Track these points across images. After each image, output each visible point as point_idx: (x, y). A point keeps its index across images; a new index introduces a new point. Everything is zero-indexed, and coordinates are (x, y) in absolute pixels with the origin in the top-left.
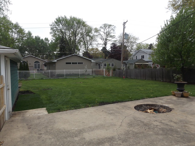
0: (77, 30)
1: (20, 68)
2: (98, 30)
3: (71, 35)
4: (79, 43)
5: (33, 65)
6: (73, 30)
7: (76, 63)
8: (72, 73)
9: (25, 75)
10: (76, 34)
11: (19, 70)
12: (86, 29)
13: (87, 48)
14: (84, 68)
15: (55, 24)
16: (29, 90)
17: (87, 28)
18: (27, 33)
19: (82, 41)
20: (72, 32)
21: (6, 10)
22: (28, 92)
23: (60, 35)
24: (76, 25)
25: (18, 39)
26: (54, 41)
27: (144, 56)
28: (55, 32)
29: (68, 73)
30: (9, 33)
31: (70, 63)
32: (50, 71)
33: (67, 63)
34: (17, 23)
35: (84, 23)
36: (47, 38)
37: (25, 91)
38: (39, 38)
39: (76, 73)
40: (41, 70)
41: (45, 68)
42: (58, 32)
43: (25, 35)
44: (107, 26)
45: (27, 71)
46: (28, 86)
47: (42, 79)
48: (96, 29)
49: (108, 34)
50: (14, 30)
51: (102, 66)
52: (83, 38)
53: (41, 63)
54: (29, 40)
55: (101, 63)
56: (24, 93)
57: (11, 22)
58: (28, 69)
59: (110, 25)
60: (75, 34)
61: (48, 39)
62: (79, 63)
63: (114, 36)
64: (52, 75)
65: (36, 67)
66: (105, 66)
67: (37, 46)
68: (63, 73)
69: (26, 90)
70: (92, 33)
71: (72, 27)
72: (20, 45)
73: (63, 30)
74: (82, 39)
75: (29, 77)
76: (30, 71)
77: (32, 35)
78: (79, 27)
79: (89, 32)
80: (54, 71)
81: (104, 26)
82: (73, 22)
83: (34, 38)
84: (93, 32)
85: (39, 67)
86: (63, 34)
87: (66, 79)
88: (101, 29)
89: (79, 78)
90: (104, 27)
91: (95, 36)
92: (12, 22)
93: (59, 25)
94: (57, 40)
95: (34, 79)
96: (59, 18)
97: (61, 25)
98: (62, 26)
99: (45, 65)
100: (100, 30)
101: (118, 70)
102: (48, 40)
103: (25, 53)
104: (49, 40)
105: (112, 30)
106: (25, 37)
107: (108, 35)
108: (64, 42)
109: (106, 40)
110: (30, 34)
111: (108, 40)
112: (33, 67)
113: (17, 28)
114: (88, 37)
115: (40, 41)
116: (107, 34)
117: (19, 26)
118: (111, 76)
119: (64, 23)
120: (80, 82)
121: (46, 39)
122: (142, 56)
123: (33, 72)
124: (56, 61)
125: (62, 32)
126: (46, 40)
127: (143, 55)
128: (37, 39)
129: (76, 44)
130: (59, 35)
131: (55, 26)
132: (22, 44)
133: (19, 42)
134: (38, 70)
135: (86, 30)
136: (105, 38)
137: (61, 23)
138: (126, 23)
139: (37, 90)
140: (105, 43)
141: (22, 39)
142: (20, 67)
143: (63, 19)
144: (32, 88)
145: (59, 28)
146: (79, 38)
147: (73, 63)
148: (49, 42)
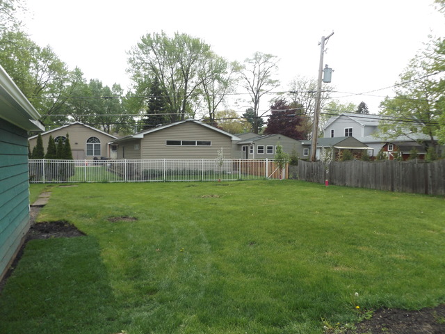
0: (189, 66)
1: (48, 153)
2: (241, 67)
3: (175, 78)
4: (195, 96)
5: (84, 145)
6: (181, 63)
7: (193, 143)
8: (181, 169)
9: (61, 172)
10: (187, 74)
11: (47, 157)
12: (211, 62)
13: (214, 110)
14: (214, 156)
15: (139, 50)
16: (66, 218)
17: (213, 60)
18: (73, 72)
19: (201, 92)
20: (178, 70)
21: (21, 9)
22: (61, 226)
23: (150, 77)
24: (188, 52)
25: (50, 86)
26: (134, 91)
27: (351, 130)
28: (139, 68)
29: (173, 169)
30: (31, 70)
31: (178, 143)
32: (125, 161)
33: (169, 143)
34: (48, 46)
35: (207, 48)
36: (118, 84)
37: (51, 222)
38: (100, 85)
39: (192, 168)
40: (102, 158)
41: (113, 155)
42: (145, 69)
43: (68, 75)
44: (262, 58)
45: (68, 162)
46: (65, 205)
47: (105, 182)
48: (234, 64)
49: (263, 77)
50: (41, 63)
51: (252, 151)
52: (205, 85)
53: (104, 143)
54: (76, 89)
55: (249, 144)
56: (47, 232)
57: (34, 44)
58: (71, 155)
59: (269, 56)
60: (185, 74)
61: (119, 86)
62: (199, 143)
63: (277, 81)
64: (132, 173)
65: (90, 153)
66: (259, 152)
67: (95, 102)
68: (159, 169)
69: (56, 219)
70: (226, 73)
71: (178, 59)
72: (55, 100)
73: (157, 66)
74: (201, 86)
75: (72, 177)
76: (75, 161)
77: (83, 77)
78: (196, 59)
79: (219, 72)
80: (135, 161)
81: (254, 56)
82: (181, 46)
83: (88, 83)
84: (228, 70)
85: (97, 152)
86: (158, 74)
87: (168, 184)
88: (247, 64)
89: (201, 181)
90: (256, 59)
91: (232, 80)
92: (37, 44)
93: (147, 53)
94: (142, 87)
95: (85, 182)
96: (149, 36)
97: (152, 52)
98: (155, 53)
99: (114, 147)
100: (244, 68)
101: (306, 163)
102: (120, 89)
103: (67, 119)
104: (123, 90)
105: (274, 67)
106: (68, 80)
107: (262, 80)
108: (160, 92)
109: (258, 91)
110: (78, 73)
111: (262, 90)
112: (83, 150)
113: (48, 59)
114: (216, 82)
115: (101, 92)
116: (261, 76)
117: (52, 55)
118: (284, 178)
119: (159, 49)
120: (212, 196)
121: (117, 87)
122: (347, 130)
123: (82, 164)
124: (141, 136)
125: (154, 69)
126: (116, 89)
127: (349, 128)
128: (96, 86)
129: (187, 100)
130: (146, 76)
131: (138, 56)
132: (58, 98)
133: (51, 91)
134: (95, 158)
135: (211, 67)
136: (255, 86)
137: (152, 47)
138: (328, 38)
139: (90, 221)
140: (256, 97)
141: (61, 86)
142: (48, 149)
143: (158, 39)
144: (75, 210)
145: (147, 60)
146: (194, 85)
147: (184, 143)
148: (122, 93)
